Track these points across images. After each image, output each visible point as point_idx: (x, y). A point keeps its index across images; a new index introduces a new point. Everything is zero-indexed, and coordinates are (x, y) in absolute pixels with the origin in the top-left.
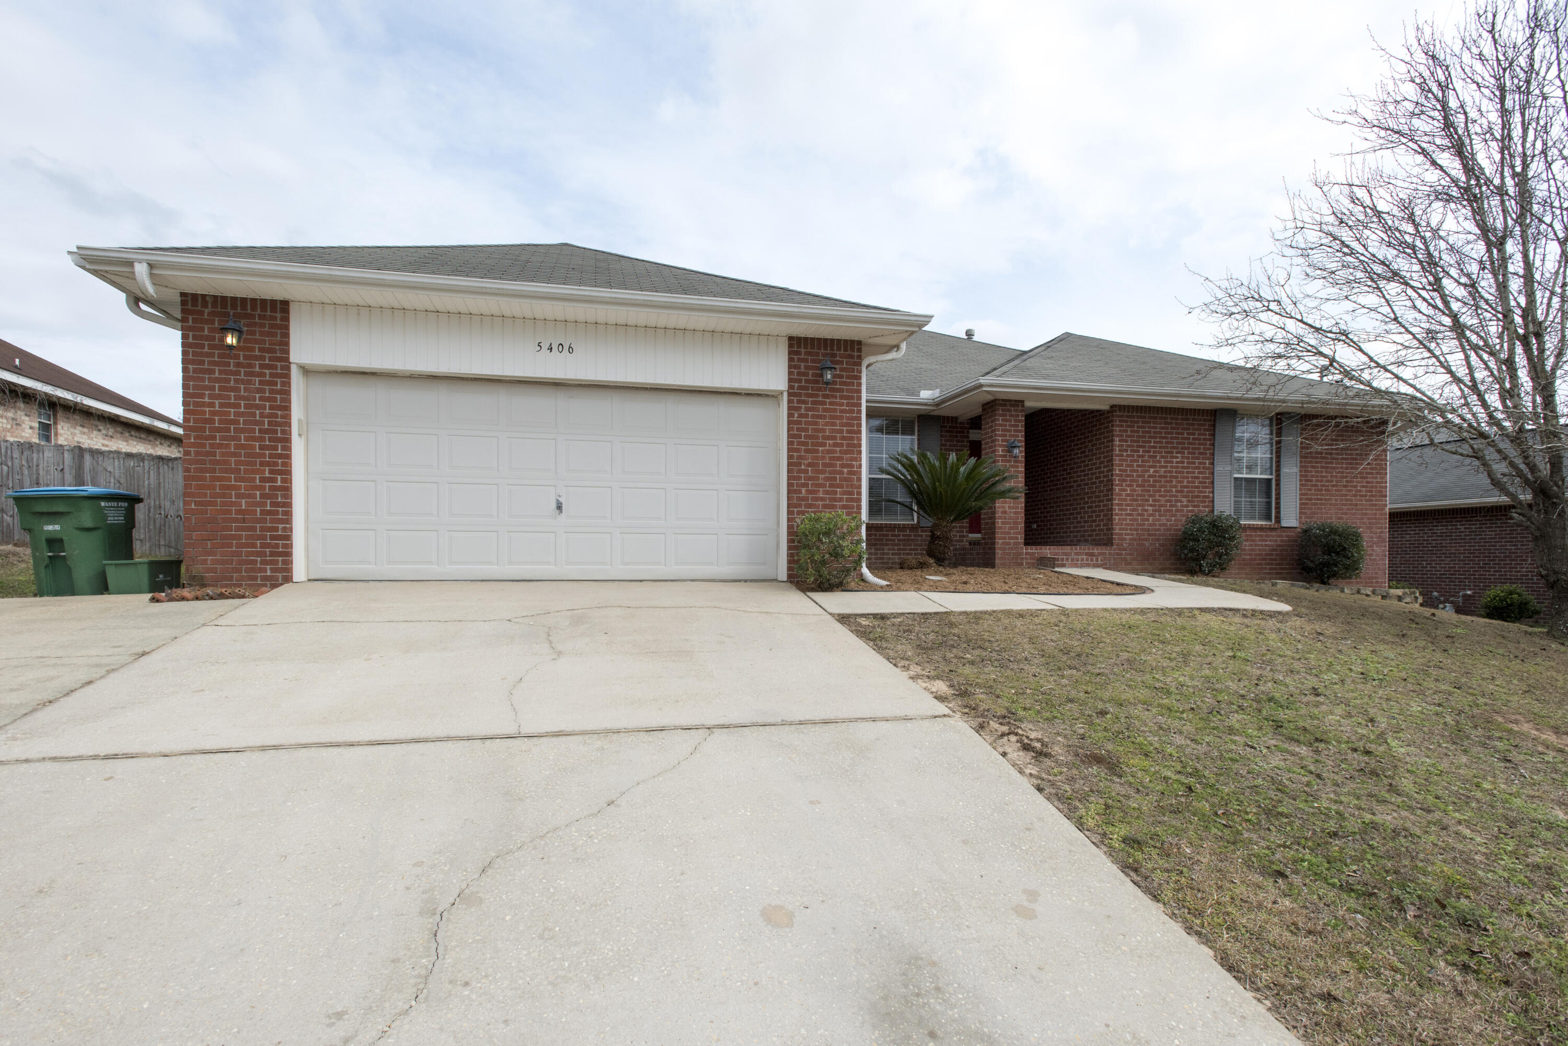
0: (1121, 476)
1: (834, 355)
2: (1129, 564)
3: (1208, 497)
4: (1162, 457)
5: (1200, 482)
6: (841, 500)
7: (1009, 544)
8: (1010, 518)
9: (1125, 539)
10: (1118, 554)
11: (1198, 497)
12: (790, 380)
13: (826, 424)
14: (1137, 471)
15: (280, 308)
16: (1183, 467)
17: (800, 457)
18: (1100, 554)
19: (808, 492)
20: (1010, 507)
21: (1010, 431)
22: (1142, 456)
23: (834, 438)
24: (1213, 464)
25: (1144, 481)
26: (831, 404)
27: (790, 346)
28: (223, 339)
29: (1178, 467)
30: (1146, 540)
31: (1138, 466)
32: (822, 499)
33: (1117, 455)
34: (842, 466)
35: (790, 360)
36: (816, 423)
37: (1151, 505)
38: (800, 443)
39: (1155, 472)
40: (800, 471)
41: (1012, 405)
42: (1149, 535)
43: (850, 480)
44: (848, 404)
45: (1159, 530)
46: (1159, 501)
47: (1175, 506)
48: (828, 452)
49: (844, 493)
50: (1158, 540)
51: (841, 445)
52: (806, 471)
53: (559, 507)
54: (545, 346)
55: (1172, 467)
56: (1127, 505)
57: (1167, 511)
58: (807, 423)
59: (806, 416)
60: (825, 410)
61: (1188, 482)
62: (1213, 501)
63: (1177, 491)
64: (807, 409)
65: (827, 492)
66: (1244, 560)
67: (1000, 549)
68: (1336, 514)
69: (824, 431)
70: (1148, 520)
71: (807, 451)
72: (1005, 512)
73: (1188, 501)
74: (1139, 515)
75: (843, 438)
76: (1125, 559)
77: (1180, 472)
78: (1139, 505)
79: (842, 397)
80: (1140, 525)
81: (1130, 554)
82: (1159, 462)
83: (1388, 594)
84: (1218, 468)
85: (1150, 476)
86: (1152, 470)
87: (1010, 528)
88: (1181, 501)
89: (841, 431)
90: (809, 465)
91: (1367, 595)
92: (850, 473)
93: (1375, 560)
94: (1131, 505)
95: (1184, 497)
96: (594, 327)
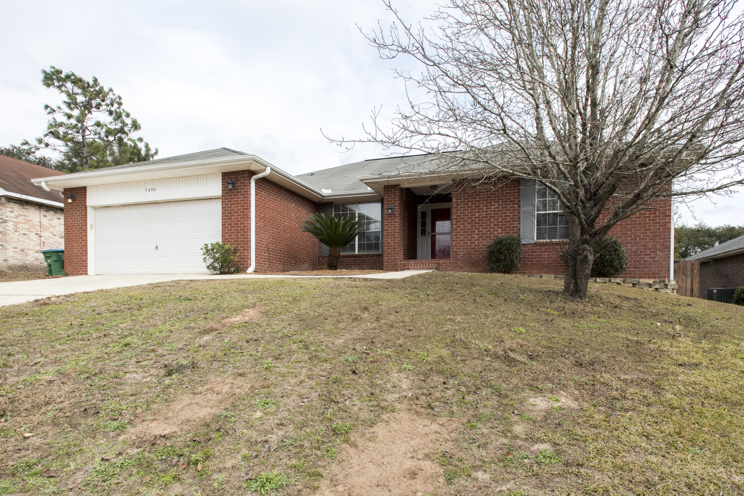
0: (457, 219)
1: (238, 178)
2: (462, 268)
3: (516, 227)
4: (484, 206)
5: (510, 219)
6: (240, 238)
7: (391, 259)
8: (391, 246)
9: (460, 254)
10: (455, 263)
11: (509, 227)
12: (223, 190)
13: (235, 207)
14: (468, 215)
15: (84, 189)
16: (498, 211)
17: (226, 222)
18: (443, 263)
19: (228, 236)
20: (391, 241)
21: (391, 201)
22: (471, 207)
23: (238, 212)
24: (519, 207)
25: (473, 221)
26: (237, 198)
27: (222, 176)
28: (67, 201)
29: (495, 211)
30: (473, 254)
31: (468, 213)
32: (233, 238)
33: (454, 208)
34: (241, 224)
35: (222, 182)
36: (231, 207)
37: (476, 234)
38: (226, 216)
39: (479, 215)
40: (225, 227)
41: (392, 188)
42: (475, 251)
43: (244, 229)
44: (243, 198)
45: (481, 248)
46: (482, 231)
47: (493, 234)
48: (235, 218)
49: (242, 235)
50: (481, 254)
51: (240, 215)
52: (227, 227)
53: (157, 248)
54: (148, 190)
55: (491, 211)
56: (461, 235)
57: (488, 237)
58: (228, 207)
59: (228, 204)
60: (235, 201)
61: (502, 219)
62: (520, 229)
63: (494, 225)
64: (228, 202)
65: (235, 235)
66: (544, 264)
67: (386, 262)
68: (622, 231)
69: (234, 210)
70: (474, 243)
71: (228, 219)
72: (388, 243)
73: (502, 230)
74: (468, 240)
75: (241, 212)
76: (459, 266)
77: (496, 214)
78: (469, 235)
79: (241, 195)
80: (469, 246)
81: (463, 263)
82: (482, 209)
83: (639, 282)
84: (523, 209)
85: (475, 218)
86: (477, 214)
87: (391, 251)
88: (497, 231)
89: (240, 209)
90: (228, 225)
91: (618, 284)
92: (244, 226)
93: (658, 261)
94: (463, 235)
95: (499, 228)
96: (161, 180)
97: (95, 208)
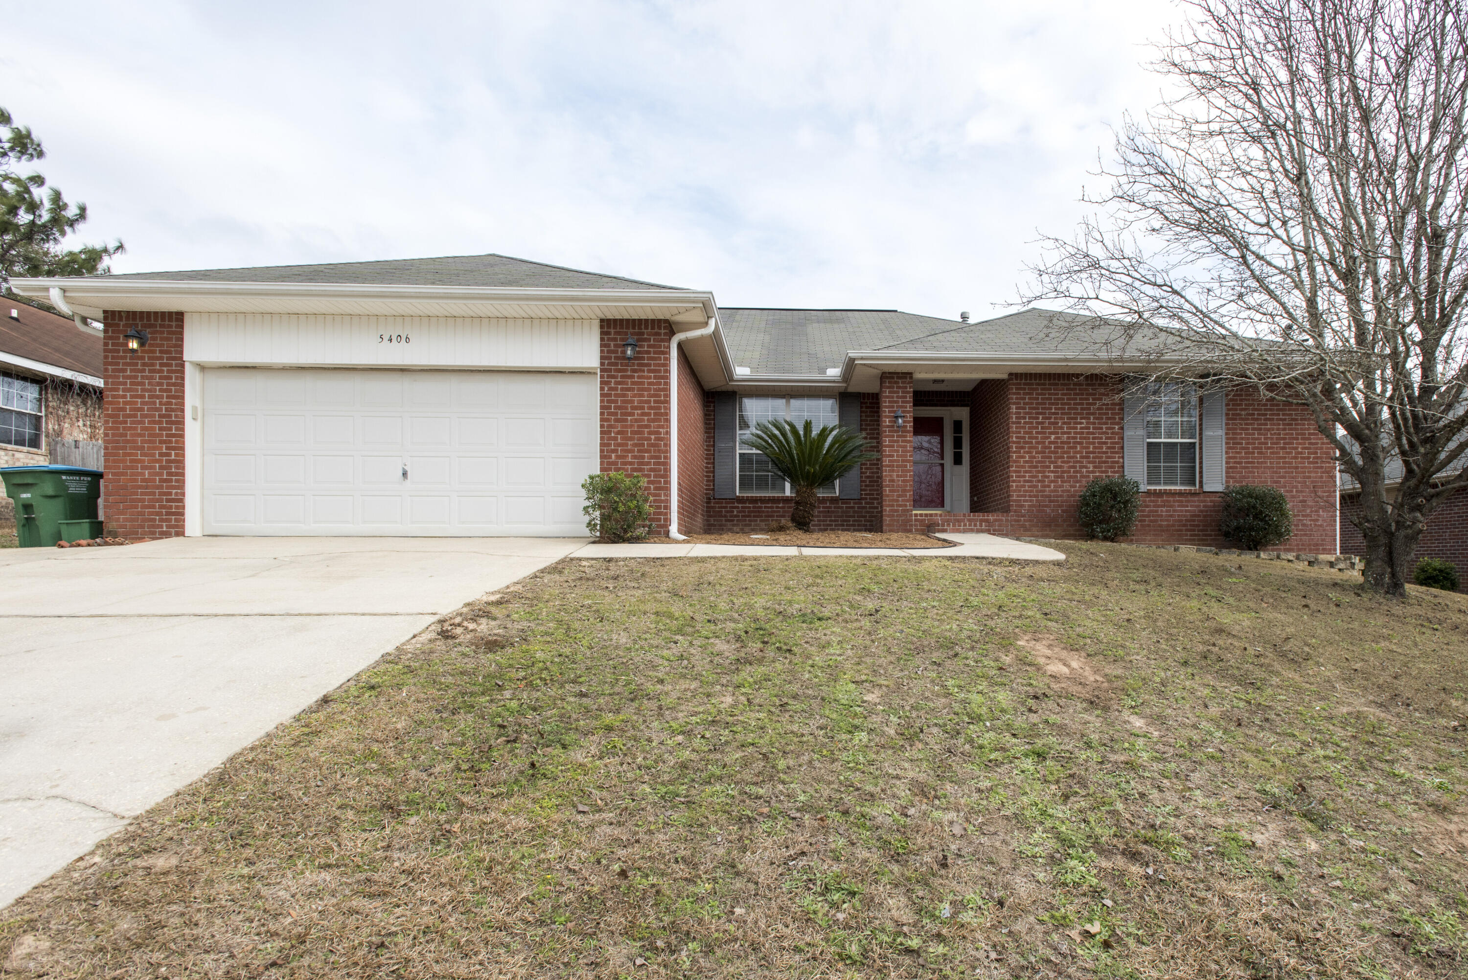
0: (1019, 443)
1: (643, 334)
2: (1029, 530)
3: (1117, 462)
4: (1064, 423)
5: (1108, 448)
6: (648, 463)
7: (897, 511)
8: (898, 486)
9: (1022, 506)
10: (1013, 520)
11: (1105, 462)
12: (602, 358)
13: (635, 396)
14: (1037, 438)
15: (177, 318)
16: (1088, 433)
17: (610, 426)
18: (995, 520)
19: (617, 457)
20: (898, 476)
21: (897, 402)
22: (1042, 423)
23: (643, 408)
24: (1122, 428)
25: (1046, 448)
26: (639, 377)
27: (602, 327)
28: (128, 344)
29: (1082, 433)
30: (1046, 506)
31: (1037, 433)
32: (631, 463)
33: (1013, 423)
34: (650, 433)
35: (602, 339)
36: (624, 395)
37: (1052, 472)
38: (609, 414)
39: (1056, 438)
40: (610, 439)
41: (898, 378)
42: (1050, 501)
43: (658, 445)
44: (655, 377)
45: (1061, 496)
46: (1061, 467)
47: (1080, 472)
48: (636, 421)
49: (652, 457)
50: (1059, 506)
51: (649, 414)
52: (615, 439)
53: (404, 474)
54: (386, 338)
55: (1076, 433)
56: (1026, 472)
57: (1071, 477)
58: (616, 395)
59: (616, 389)
60: (633, 383)
61: (1094, 448)
62: (1123, 467)
63: (1081, 457)
64: (617, 383)
65: (634, 457)
66: (1160, 526)
67: (888, 516)
68: (1272, 477)
69: (632, 402)
70: (1049, 486)
71: (616, 420)
72: (893, 481)
73: (1095, 467)
74: (1039, 481)
75: (650, 408)
76: (1023, 526)
77: (1085, 438)
78: (1039, 472)
79: (649, 371)
80: (1041, 491)
81: (1030, 521)
82: (1062, 428)
84: (1128, 433)
85: (1050, 443)
86: (1053, 437)
87: (898, 496)
88: (1086, 467)
89: (649, 402)
90: (618, 433)
91: (1291, 561)
92: (657, 439)
93: (1321, 526)
94: (1030, 472)
95: (1089, 462)
96: (427, 320)
97: (202, 368)
